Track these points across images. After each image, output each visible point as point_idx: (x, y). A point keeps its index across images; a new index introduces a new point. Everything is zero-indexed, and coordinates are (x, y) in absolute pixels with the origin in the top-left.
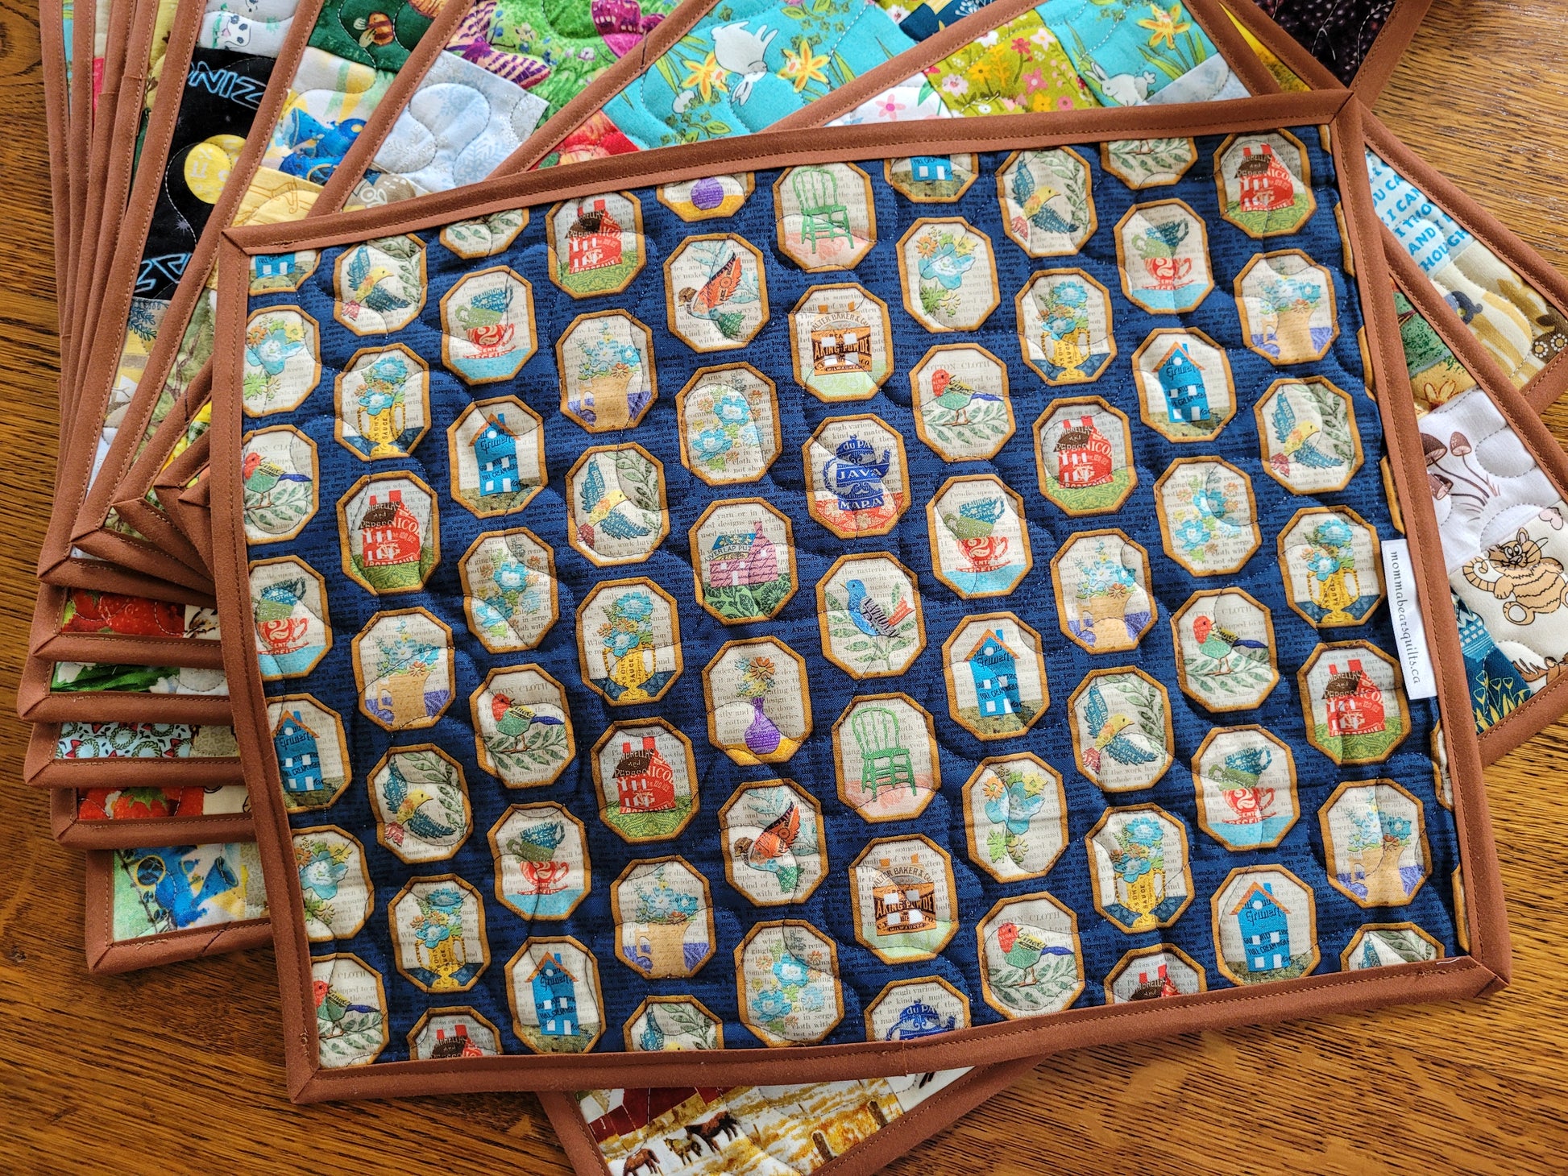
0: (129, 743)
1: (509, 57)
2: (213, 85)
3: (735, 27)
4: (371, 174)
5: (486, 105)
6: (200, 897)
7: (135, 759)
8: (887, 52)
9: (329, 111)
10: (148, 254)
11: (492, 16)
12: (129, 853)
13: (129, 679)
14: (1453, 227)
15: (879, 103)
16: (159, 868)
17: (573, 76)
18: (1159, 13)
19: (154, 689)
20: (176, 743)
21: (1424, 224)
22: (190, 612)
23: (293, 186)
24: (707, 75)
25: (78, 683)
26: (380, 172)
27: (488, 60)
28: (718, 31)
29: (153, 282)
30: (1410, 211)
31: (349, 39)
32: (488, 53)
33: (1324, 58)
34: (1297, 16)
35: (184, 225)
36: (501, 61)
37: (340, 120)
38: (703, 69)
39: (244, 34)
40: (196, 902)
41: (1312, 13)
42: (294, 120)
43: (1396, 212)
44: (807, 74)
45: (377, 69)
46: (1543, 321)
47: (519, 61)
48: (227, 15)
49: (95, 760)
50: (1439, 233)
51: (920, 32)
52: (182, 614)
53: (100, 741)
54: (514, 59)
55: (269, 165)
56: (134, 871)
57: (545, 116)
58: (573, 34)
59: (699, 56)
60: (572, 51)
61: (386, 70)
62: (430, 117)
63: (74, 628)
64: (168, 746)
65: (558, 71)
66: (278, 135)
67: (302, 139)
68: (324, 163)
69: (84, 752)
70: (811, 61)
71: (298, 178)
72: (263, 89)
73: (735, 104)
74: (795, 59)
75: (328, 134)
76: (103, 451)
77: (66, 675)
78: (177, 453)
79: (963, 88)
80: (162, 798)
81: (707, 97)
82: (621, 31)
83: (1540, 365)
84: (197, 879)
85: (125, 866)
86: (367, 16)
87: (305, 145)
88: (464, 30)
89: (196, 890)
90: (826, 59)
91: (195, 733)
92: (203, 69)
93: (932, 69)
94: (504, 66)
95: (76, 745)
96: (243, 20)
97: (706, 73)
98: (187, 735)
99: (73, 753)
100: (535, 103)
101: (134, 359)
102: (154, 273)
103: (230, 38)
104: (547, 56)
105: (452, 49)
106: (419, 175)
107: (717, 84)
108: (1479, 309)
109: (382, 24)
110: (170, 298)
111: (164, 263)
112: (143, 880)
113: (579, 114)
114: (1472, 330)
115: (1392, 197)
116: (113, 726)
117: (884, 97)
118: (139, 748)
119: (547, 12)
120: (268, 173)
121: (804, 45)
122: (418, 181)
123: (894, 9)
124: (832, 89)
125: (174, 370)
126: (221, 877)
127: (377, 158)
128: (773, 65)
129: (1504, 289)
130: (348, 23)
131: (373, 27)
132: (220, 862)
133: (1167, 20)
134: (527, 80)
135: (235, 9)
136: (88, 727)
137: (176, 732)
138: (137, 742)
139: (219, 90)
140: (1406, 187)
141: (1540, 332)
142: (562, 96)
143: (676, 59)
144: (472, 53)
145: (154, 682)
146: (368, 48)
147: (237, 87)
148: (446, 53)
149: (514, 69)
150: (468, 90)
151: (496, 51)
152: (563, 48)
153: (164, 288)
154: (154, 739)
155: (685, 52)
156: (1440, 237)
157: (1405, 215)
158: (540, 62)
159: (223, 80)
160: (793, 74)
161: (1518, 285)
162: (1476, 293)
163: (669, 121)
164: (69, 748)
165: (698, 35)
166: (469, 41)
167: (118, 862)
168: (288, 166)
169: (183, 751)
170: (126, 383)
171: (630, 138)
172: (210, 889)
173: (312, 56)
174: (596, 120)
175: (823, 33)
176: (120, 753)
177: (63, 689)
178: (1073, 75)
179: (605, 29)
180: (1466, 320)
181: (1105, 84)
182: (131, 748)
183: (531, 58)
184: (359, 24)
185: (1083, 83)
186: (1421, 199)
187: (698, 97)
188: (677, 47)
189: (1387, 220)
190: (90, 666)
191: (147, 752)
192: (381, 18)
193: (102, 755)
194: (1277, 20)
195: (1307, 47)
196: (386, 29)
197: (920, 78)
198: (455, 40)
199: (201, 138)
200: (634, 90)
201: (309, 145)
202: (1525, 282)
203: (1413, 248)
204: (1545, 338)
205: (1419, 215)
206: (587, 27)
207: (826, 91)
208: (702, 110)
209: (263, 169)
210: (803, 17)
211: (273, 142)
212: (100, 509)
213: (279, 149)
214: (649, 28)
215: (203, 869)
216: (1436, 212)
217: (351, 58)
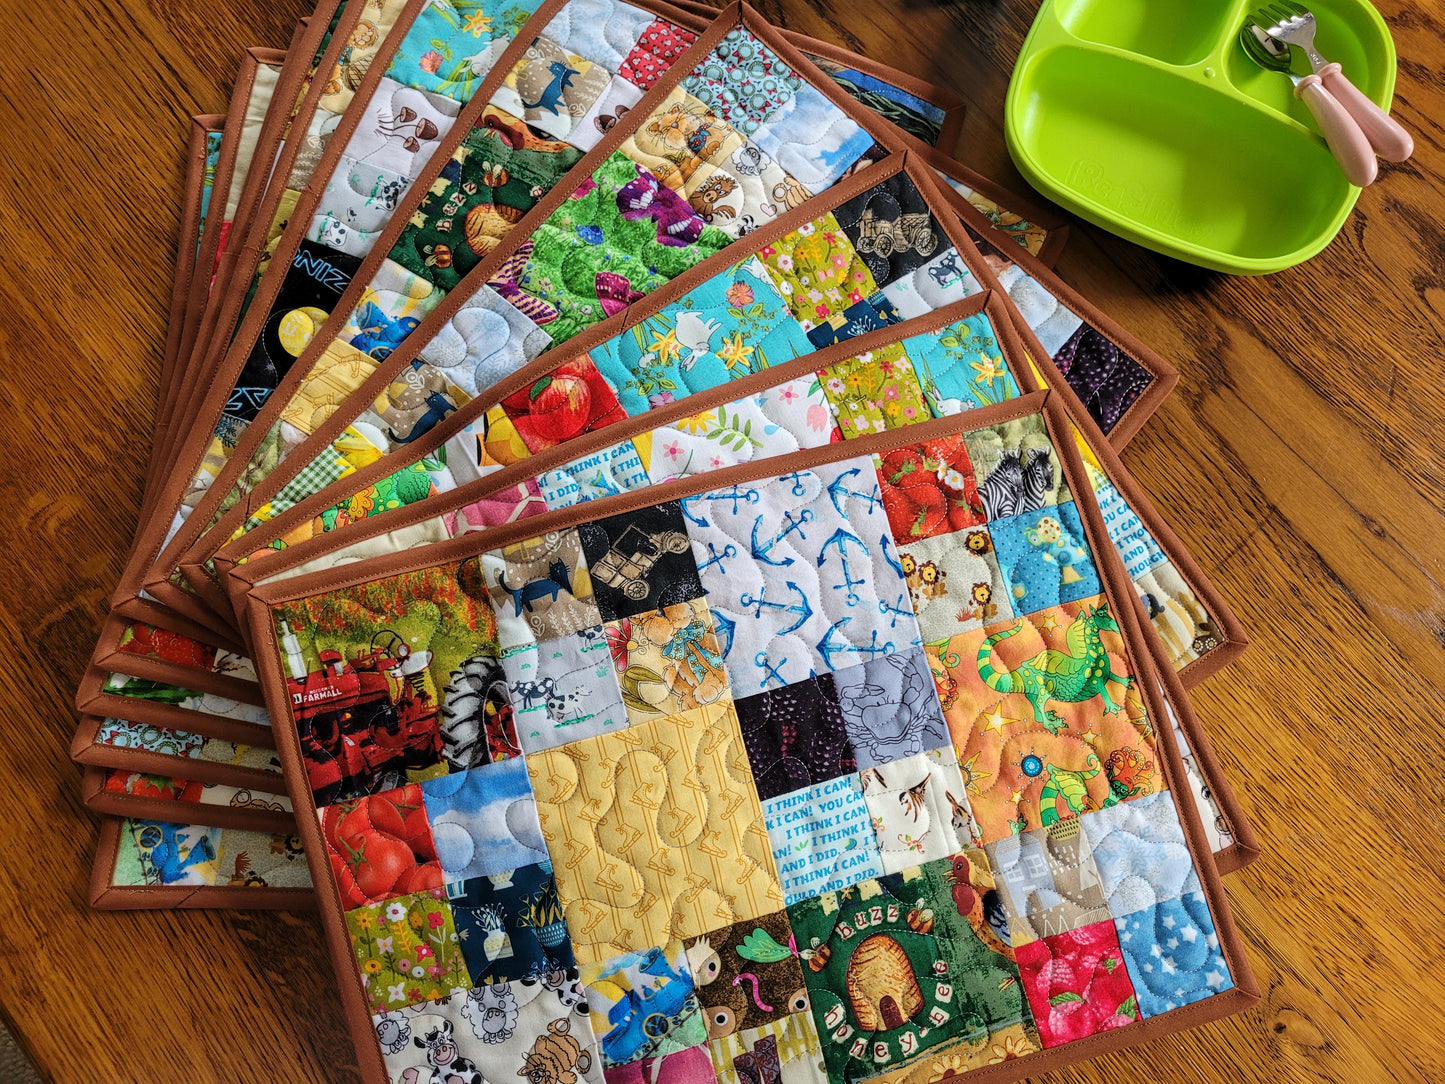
0: (154, 741)
1: (531, 300)
2: (312, 270)
3: (693, 315)
4: (417, 363)
5: (508, 330)
6: (185, 863)
7: (156, 754)
8: (794, 352)
9: (394, 308)
10: (241, 383)
11: (525, 266)
12: (137, 821)
13: (166, 694)
14: (1156, 549)
15: (781, 390)
16: (158, 835)
17: (573, 323)
18: (986, 360)
19: (182, 705)
20: (190, 747)
21: (1138, 543)
22: (220, 654)
23: (358, 358)
24: (667, 345)
25: (124, 690)
26: (423, 362)
27: (515, 299)
28: (680, 315)
29: (240, 405)
30: (1129, 532)
31: (418, 259)
32: (517, 293)
33: (1093, 409)
34: (1081, 378)
35: (271, 367)
36: (525, 301)
37: (401, 316)
38: (665, 340)
39: (342, 237)
40: (181, 866)
41: (1093, 377)
42: (368, 310)
43: (1120, 530)
44: (737, 358)
45: (434, 285)
46: (1202, 626)
47: (538, 303)
48: (331, 220)
49: (126, 749)
50: (1146, 551)
51: (821, 342)
52: (214, 654)
53: (133, 735)
54: (534, 301)
55: (343, 338)
56: (139, 834)
57: (548, 348)
58: (580, 293)
59: (664, 331)
60: (576, 305)
61: (441, 287)
62: (467, 331)
63: (131, 649)
64: (184, 748)
65: (563, 317)
66: (354, 317)
67: (371, 326)
68: (384, 346)
69: (118, 742)
70: (741, 349)
71: (363, 353)
72: (349, 281)
73: (682, 368)
74: (730, 345)
75: (391, 325)
76: (178, 522)
77: (117, 683)
78: (234, 537)
79: (842, 390)
80: (171, 786)
81: (664, 361)
82: (615, 299)
83: (1196, 656)
84: (185, 849)
85: (133, 830)
86: (434, 245)
87: (372, 330)
88: (502, 272)
89: (183, 857)
90: (751, 350)
91: (206, 742)
92: (306, 256)
93: (824, 373)
94: (526, 305)
95: (114, 735)
96: (342, 226)
97: (667, 344)
98: (200, 742)
99: (110, 740)
100: (544, 338)
101: (215, 459)
102: (242, 398)
103: (332, 238)
104: (557, 304)
105: (491, 285)
106: (451, 371)
107: (673, 353)
108: (1162, 609)
109: (444, 253)
110: (251, 420)
111: (251, 393)
112: (143, 843)
113: (571, 354)
114: (1154, 624)
115: (1120, 520)
116: (145, 726)
117: (785, 386)
118: (162, 745)
119: (564, 273)
120: (341, 345)
121: (738, 337)
122: (450, 376)
123: (805, 322)
124: (752, 372)
125: (244, 474)
126: (205, 851)
127: (423, 352)
128: (714, 347)
129: (1181, 599)
130: (419, 247)
131: (438, 254)
132: (204, 840)
133: (991, 366)
134: (540, 318)
135: (339, 217)
136: (125, 723)
137: (191, 738)
138: (161, 741)
139: (316, 274)
140: (1130, 514)
141: (1200, 634)
142: (563, 336)
143: (648, 329)
144: (505, 291)
145: (183, 700)
146: (430, 267)
147: (330, 275)
148: (486, 287)
149: (533, 309)
150: (498, 317)
151: (522, 293)
152: (568, 299)
153: (249, 412)
154: (174, 741)
155: (655, 325)
156: (1146, 554)
157: (1126, 533)
158: (552, 307)
159: (320, 268)
160: (727, 356)
161: (1191, 599)
162: (1163, 598)
163: (634, 372)
164: (109, 736)
165: (666, 313)
166: (504, 281)
167: (127, 826)
168: (356, 342)
169: (194, 754)
170: (205, 475)
171: (604, 377)
172: (194, 858)
173: (390, 267)
174: (582, 360)
175: (752, 332)
176: (146, 747)
177: (113, 692)
178: (919, 393)
179: (602, 294)
180: (1153, 616)
181: (940, 403)
182: (156, 745)
183: (546, 303)
184: (427, 249)
185: (925, 399)
186: (1139, 525)
187: (658, 360)
188: (650, 320)
189: (1114, 534)
190: (136, 678)
191: (168, 750)
192: (444, 248)
193: (133, 746)
194: (1068, 379)
195: (1083, 400)
196: (446, 257)
197: (813, 377)
198: (494, 279)
199: (296, 306)
200: (614, 343)
201: (376, 330)
202: (1197, 598)
203: (1127, 558)
204: (1202, 639)
205: (1135, 536)
206: (589, 289)
207: (747, 373)
208: (658, 369)
209: (339, 340)
210: (741, 317)
211: (349, 322)
212: (168, 569)
213: (353, 329)
214: (634, 299)
215: (191, 843)
216: (1147, 536)
217: (417, 273)
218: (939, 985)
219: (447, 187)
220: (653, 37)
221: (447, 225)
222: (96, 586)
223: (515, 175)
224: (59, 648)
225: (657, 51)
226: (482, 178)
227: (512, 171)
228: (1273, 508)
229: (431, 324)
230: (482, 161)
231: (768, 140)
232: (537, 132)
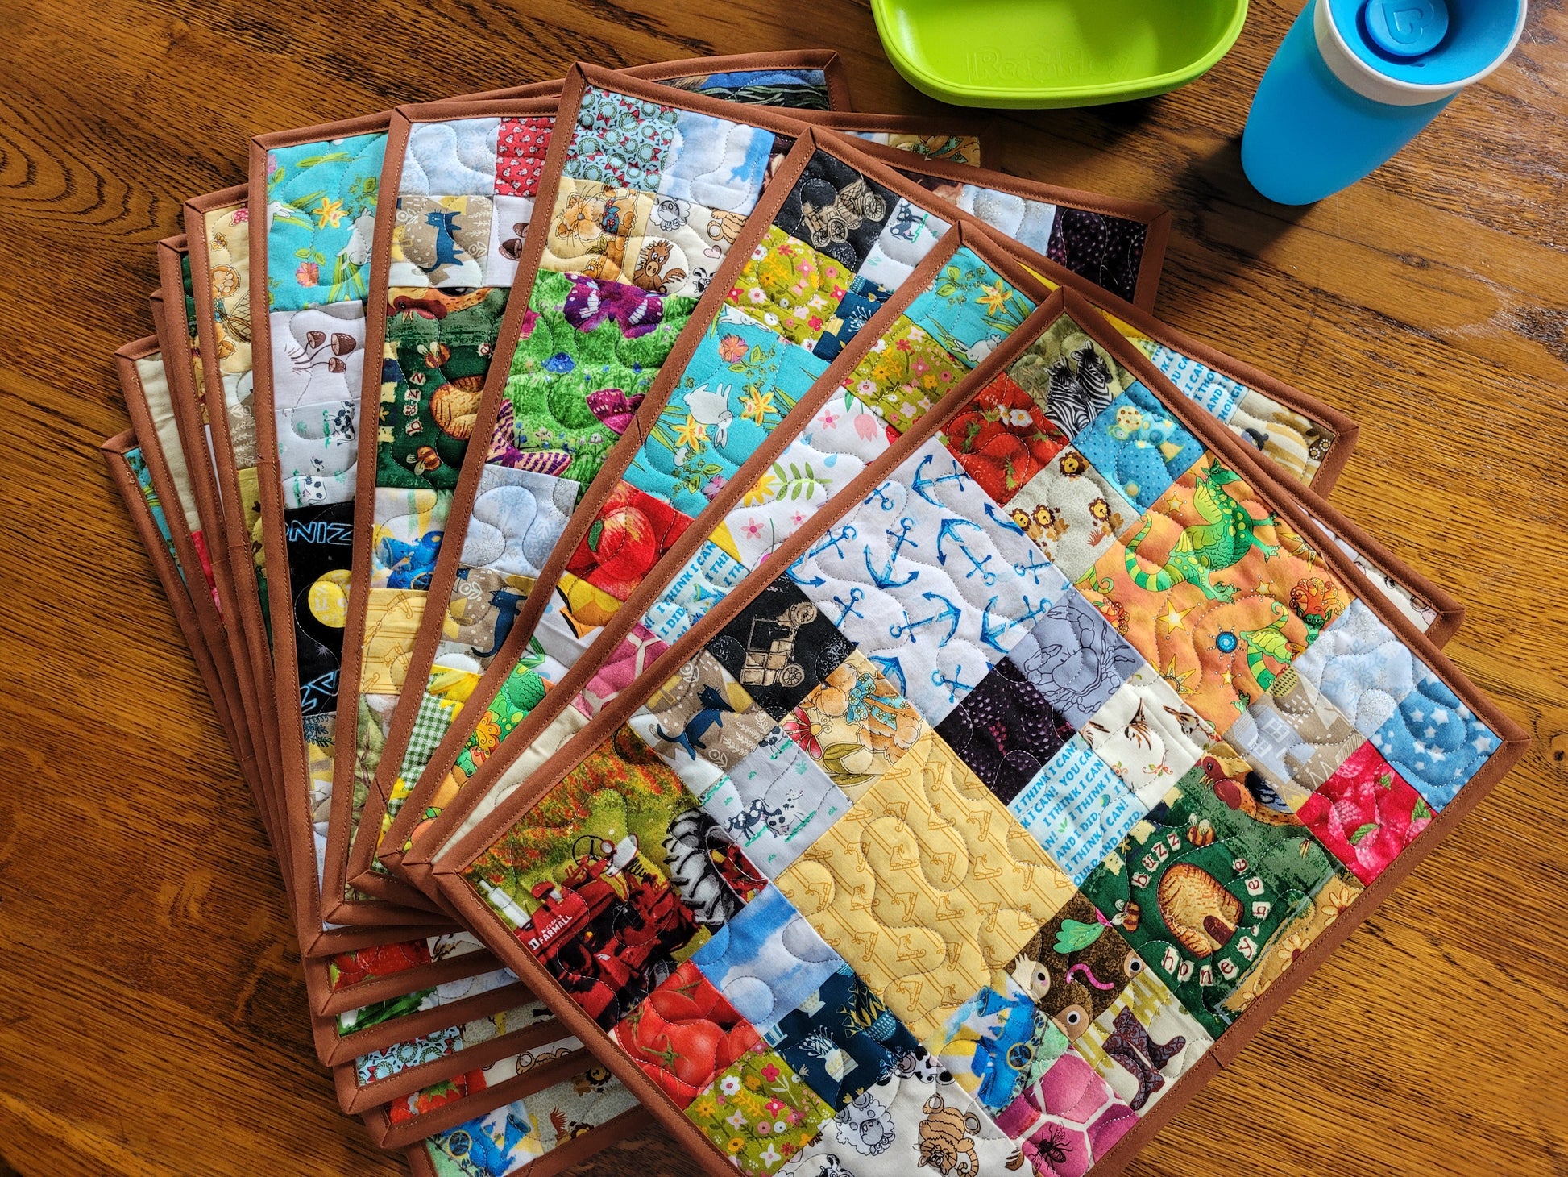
0: (414, 1055)
1: (537, 456)
2: (310, 536)
3: (700, 391)
4: (463, 572)
5: (532, 496)
6: (506, 1149)
7: (423, 1065)
8: (811, 376)
9: (410, 533)
10: (304, 680)
11: (514, 427)
12: (438, 1137)
13: (401, 1006)
14: (1232, 384)
15: (820, 419)
16: (465, 1138)
17: (590, 458)
18: (988, 290)
19: (421, 1008)
20: (450, 1042)
21: (1213, 387)
22: (431, 942)
23: (403, 597)
24: (692, 433)
25: (359, 1024)
26: (468, 569)
27: (522, 463)
28: (688, 398)
29: (315, 701)
30: (1200, 381)
31: (406, 473)
32: (521, 457)
33: (1110, 286)
34: (1082, 260)
35: (323, 650)
36: (532, 461)
37: (421, 536)
38: (687, 428)
39: (321, 490)
40: (504, 1154)
41: (1092, 253)
42: (387, 547)
43: (1191, 384)
44: (762, 410)
45: (436, 490)
46: (1310, 434)
47: (546, 456)
48: (301, 479)
49: (392, 1076)
50: (1225, 391)
51: (830, 353)
52: (425, 945)
53: (390, 1060)
54: (542, 456)
55: (378, 586)
56: (447, 1147)
57: (580, 493)
58: (581, 425)
59: (682, 420)
60: (583, 439)
61: (443, 489)
62: (494, 517)
63: (344, 983)
64: (446, 1047)
65: (578, 457)
66: (376, 561)
67: (398, 560)
68: (421, 572)
69: (381, 1074)
70: (762, 400)
71: (405, 590)
72: (351, 528)
73: (718, 447)
74: (750, 402)
75: (416, 550)
76: (321, 843)
77: (348, 1021)
78: (384, 828)
79: (873, 388)
80: (452, 1086)
81: (697, 449)
82: (615, 414)
83: (1317, 464)
84: (498, 1137)
85: (439, 1147)
86: (415, 452)
87: (401, 563)
88: (495, 444)
89: (500, 1145)
90: (771, 395)
91: (462, 1030)
92: (296, 526)
93: (849, 381)
94: (536, 463)
95: (372, 1070)
96: (315, 479)
97: (692, 431)
98: (457, 1032)
99: (373, 1077)
100: (570, 486)
101: (320, 764)
102: (314, 694)
103: (312, 497)
104: (565, 447)
105: (491, 461)
106: (500, 563)
107: (701, 437)
108: (1266, 437)
109: (428, 454)
110: (334, 709)
111: (319, 684)
112: (457, 1151)
113: (607, 488)
114: (1266, 454)
115: (1186, 375)
116: (396, 1046)
117: (821, 413)
118: (423, 1055)
119: (554, 414)
120: (379, 593)
121: (753, 390)
122: (501, 569)
123: (805, 342)
124: (784, 416)
125: (358, 764)
126: (518, 1127)
127: (462, 559)
128: (736, 411)
129: (1278, 418)
130: (401, 461)
131: (423, 458)
132: (511, 1118)
133: (996, 293)
134: (556, 469)
135: (306, 472)
136: (377, 1053)
137: (447, 1034)
138: (420, 1051)
139: (316, 539)
140: (1192, 365)
141: (1311, 441)
142: (588, 475)
143: (665, 426)
144: (508, 460)
145: (419, 1003)
146: (423, 475)
147: (330, 533)
148: (488, 466)
149: (544, 464)
150: (515, 489)
151: (526, 454)
152: (572, 437)
153: (328, 703)
154: (432, 1045)
155: (669, 419)
156: (1226, 394)
157: (1198, 384)
158: (562, 453)
159: (317, 531)
160: (752, 413)
161: (1287, 413)
162: (1261, 426)
163: (675, 474)
164: (369, 1074)
165: (674, 402)
166: (502, 452)
167: (431, 1146)
168: (392, 583)
169: (458, 1046)
170: (320, 784)
171: (650, 494)
172: (511, 1141)
173: (384, 494)
174: (620, 488)
175: (763, 377)
176: (409, 1065)
177: (350, 1032)
178: (944, 353)
179: (603, 416)
180: (1260, 447)
181: (968, 353)
182: (417, 1058)
183: (554, 451)
184: (410, 459)
185: (952, 356)
186: (1205, 371)
187: (691, 451)
188: (662, 417)
189: (1187, 391)
190: (363, 1008)
191: (432, 1056)
192: (426, 450)
193: (396, 1070)
194: (1069, 267)
195: (1095, 281)
196: (432, 457)
197: (842, 390)
198: (491, 454)
199: (314, 578)
200: (641, 456)
201: (405, 562)
202: (1291, 410)
203: (1210, 407)
204: (1316, 444)
205: (1207, 382)
206: (587, 417)
207: (779, 419)
208: (696, 459)
209: (374, 590)
210: (745, 369)
211: (374, 567)
212: (338, 891)
213: (382, 572)
214: (636, 403)
215: (501, 1127)
216: (1218, 377)
217: (413, 487)
218: (1247, 882)
219: (396, 390)
220: (509, 140)
221: (416, 426)
222: (270, 943)
223: (455, 344)
224: (269, 1019)
225: (520, 153)
226: (425, 363)
227: (449, 341)
228: (1316, 291)
229: (454, 529)
230: (415, 347)
231: (676, 186)
232: (451, 291)
